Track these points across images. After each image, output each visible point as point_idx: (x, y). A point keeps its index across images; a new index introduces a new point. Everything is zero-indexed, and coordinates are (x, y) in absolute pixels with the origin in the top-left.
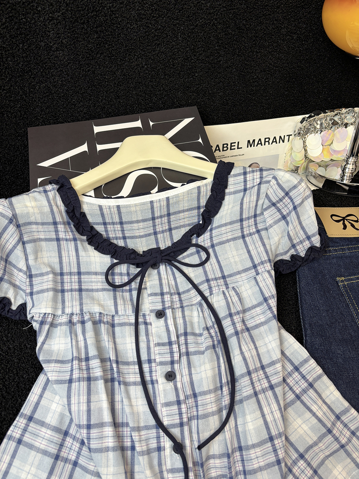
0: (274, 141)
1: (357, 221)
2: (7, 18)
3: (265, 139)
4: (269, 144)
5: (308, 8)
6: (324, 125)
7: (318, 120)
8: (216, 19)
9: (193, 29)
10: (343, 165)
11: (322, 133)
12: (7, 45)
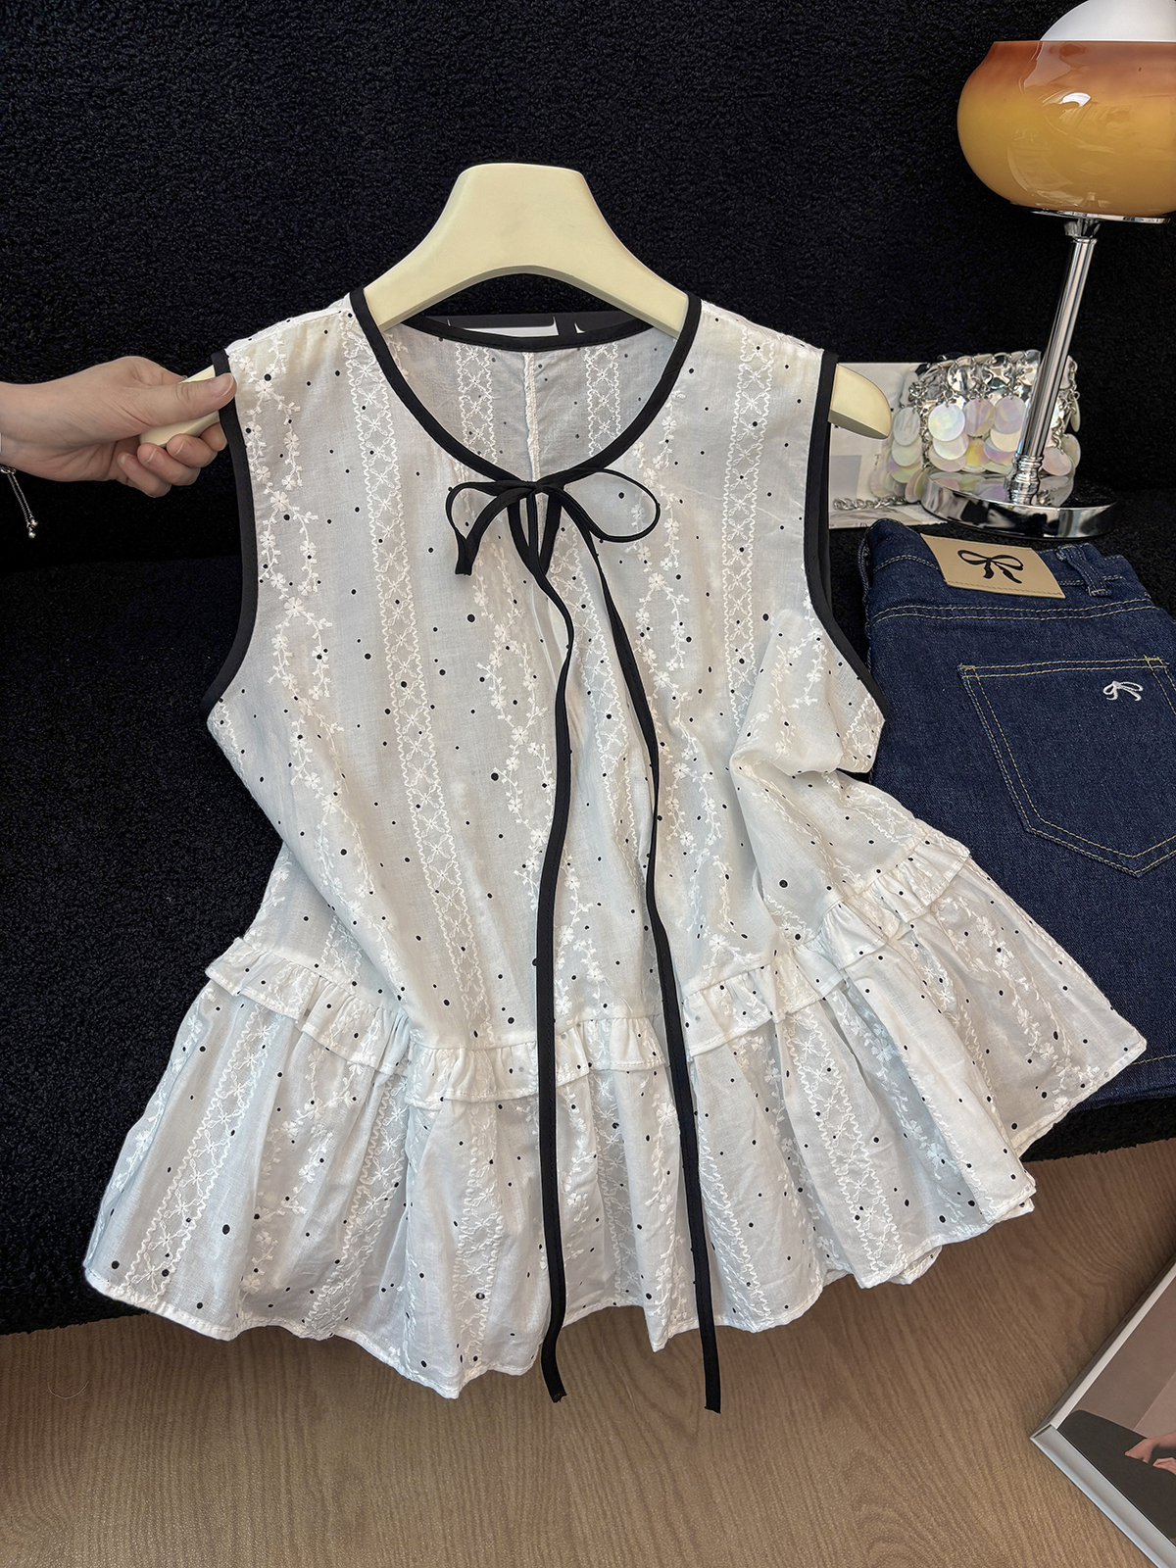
5: (931, 108)
6: (972, 384)
7: (955, 370)
8: (723, 115)
9: (672, 131)
10: (1009, 478)
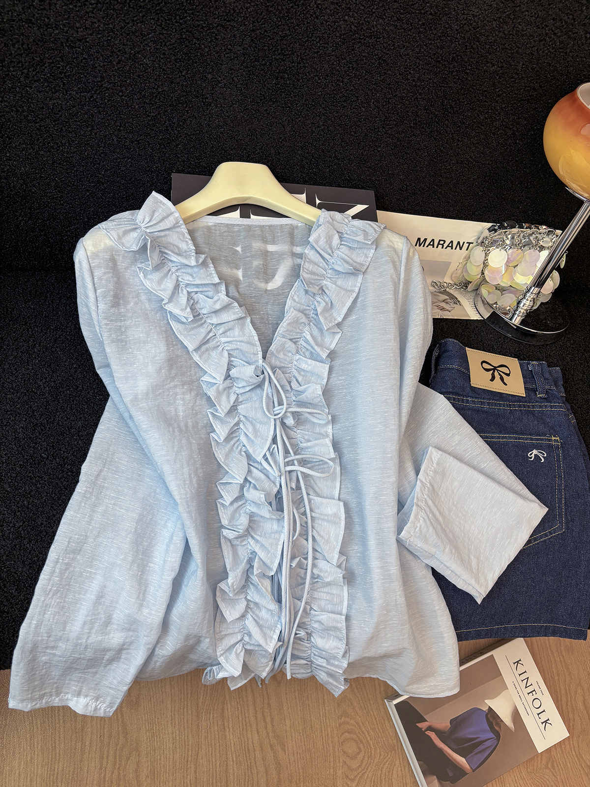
0: (450, 245)
1: (508, 375)
2: (178, 39)
3: (440, 240)
4: (442, 248)
7: (509, 234)
10: (520, 298)
11: (511, 251)
12: (169, 68)
